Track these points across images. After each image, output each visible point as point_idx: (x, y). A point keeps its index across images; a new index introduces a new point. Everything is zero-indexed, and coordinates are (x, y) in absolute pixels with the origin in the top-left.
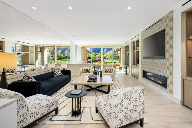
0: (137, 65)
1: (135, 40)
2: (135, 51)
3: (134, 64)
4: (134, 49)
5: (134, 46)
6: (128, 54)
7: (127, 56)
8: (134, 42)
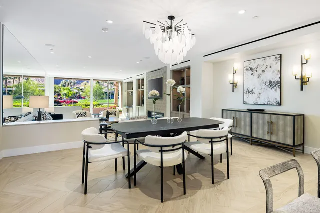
0: (142, 106)
1: (140, 78)
2: (140, 90)
3: (139, 105)
4: (139, 89)
5: (139, 85)
6: (131, 93)
7: (130, 96)
8: (139, 80)
